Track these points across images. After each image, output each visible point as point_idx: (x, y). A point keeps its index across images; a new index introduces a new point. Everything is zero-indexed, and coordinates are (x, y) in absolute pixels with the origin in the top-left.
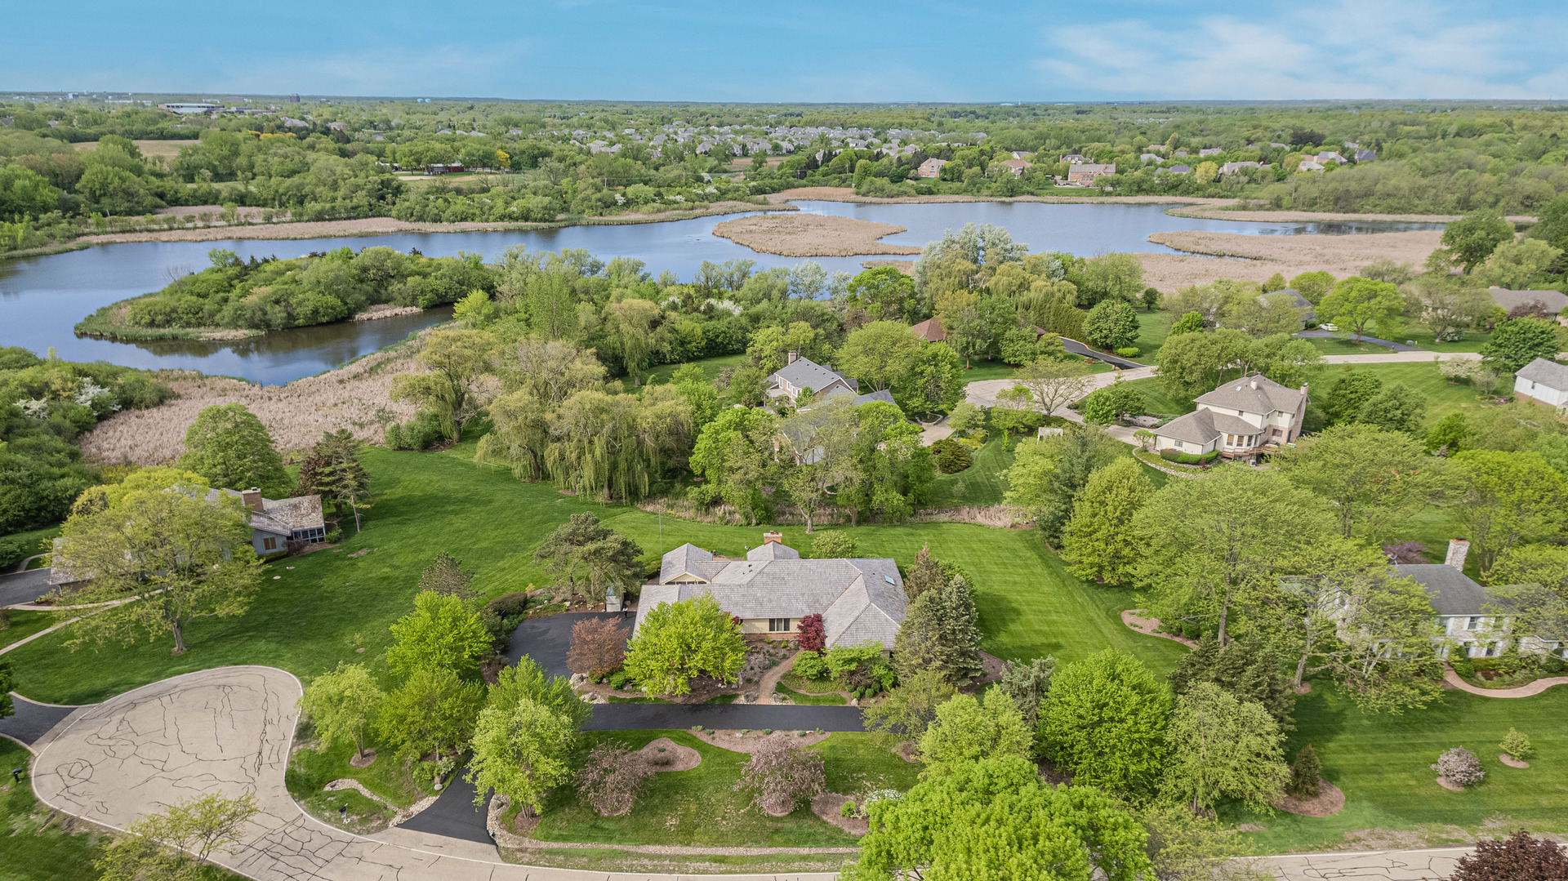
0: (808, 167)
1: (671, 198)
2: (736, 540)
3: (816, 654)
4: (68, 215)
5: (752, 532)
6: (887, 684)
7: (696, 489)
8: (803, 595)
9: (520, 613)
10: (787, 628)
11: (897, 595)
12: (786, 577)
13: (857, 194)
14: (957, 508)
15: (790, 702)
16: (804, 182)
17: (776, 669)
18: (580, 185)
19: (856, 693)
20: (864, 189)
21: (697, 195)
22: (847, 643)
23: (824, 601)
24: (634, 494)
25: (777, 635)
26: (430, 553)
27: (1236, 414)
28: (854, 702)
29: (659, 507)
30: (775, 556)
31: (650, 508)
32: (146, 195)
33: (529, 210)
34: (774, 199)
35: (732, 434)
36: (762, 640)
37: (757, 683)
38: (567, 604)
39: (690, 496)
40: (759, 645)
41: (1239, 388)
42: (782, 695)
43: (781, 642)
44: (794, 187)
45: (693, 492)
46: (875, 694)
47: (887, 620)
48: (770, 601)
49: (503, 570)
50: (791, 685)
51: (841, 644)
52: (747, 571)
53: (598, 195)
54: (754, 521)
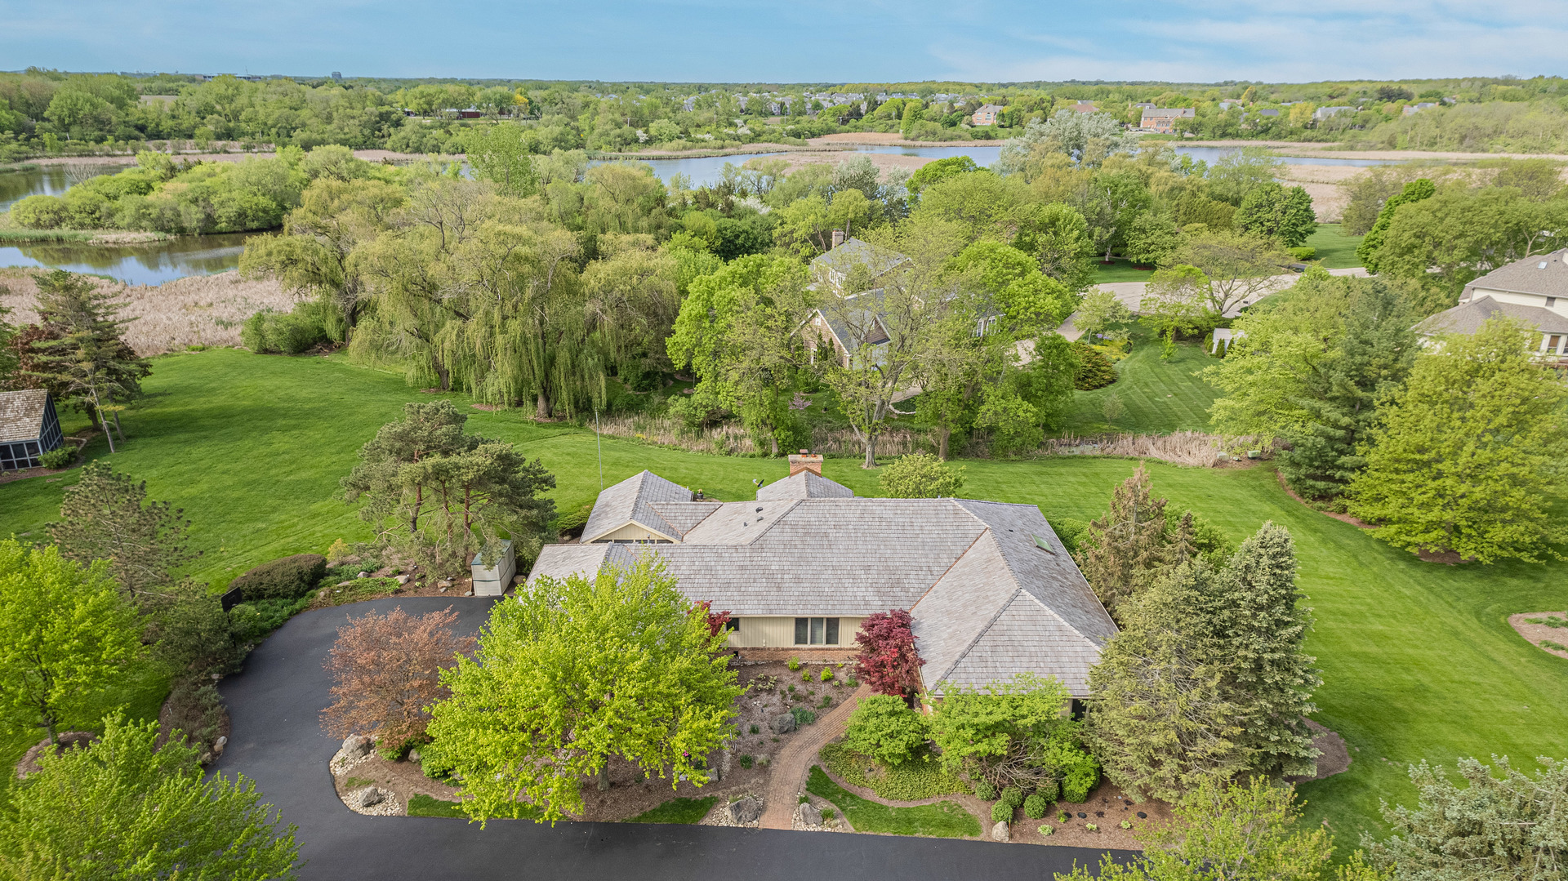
0: (851, 115)
1: (699, 136)
2: (741, 476)
3: (902, 706)
4: (21, 137)
5: (771, 465)
6: (1077, 786)
7: (683, 400)
8: (867, 568)
9: (299, 594)
10: (832, 637)
11: (1063, 573)
12: (832, 533)
13: (906, 139)
14: (1111, 438)
15: (844, 826)
16: (847, 127)
17: (809, 732)
18: (598, 120)
19: (1001, 807)
20: (913, 134)
21: (728, 135)
22: (974, 680)
23: (913, 583)
24: (584, 408)
25: (814, 651)
26: (205, 487)
27: (1541, 303)
28: (999, 832)
29: (624, 428)
30: (810, 494)
31: (608, 430)
32: (119, 124)
33: (538, 143)
34: (814, 143)
35: (738, 293)
36: (779, 663)
37: (764, 769)
38: (401, 579)
39: (672, 410)
40: (774, 674)
41: (1543, 265)
42: (824, 805)
43: (818, 668)
44: (834, 132)
45: (678, 405)
46: (1048, 810)
47: (1060, 629)
48: (798, 580)
49: (314, 516)
50: (846, 781)
51: (958, 682)
52: (752, 520)
53: (618, 131)
54: (775, 450)
